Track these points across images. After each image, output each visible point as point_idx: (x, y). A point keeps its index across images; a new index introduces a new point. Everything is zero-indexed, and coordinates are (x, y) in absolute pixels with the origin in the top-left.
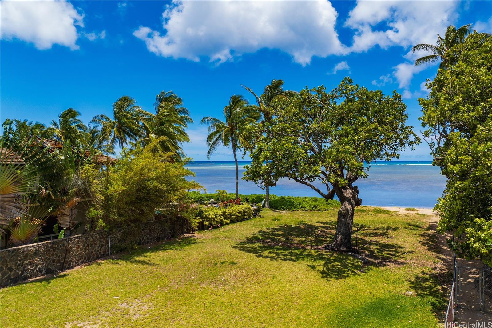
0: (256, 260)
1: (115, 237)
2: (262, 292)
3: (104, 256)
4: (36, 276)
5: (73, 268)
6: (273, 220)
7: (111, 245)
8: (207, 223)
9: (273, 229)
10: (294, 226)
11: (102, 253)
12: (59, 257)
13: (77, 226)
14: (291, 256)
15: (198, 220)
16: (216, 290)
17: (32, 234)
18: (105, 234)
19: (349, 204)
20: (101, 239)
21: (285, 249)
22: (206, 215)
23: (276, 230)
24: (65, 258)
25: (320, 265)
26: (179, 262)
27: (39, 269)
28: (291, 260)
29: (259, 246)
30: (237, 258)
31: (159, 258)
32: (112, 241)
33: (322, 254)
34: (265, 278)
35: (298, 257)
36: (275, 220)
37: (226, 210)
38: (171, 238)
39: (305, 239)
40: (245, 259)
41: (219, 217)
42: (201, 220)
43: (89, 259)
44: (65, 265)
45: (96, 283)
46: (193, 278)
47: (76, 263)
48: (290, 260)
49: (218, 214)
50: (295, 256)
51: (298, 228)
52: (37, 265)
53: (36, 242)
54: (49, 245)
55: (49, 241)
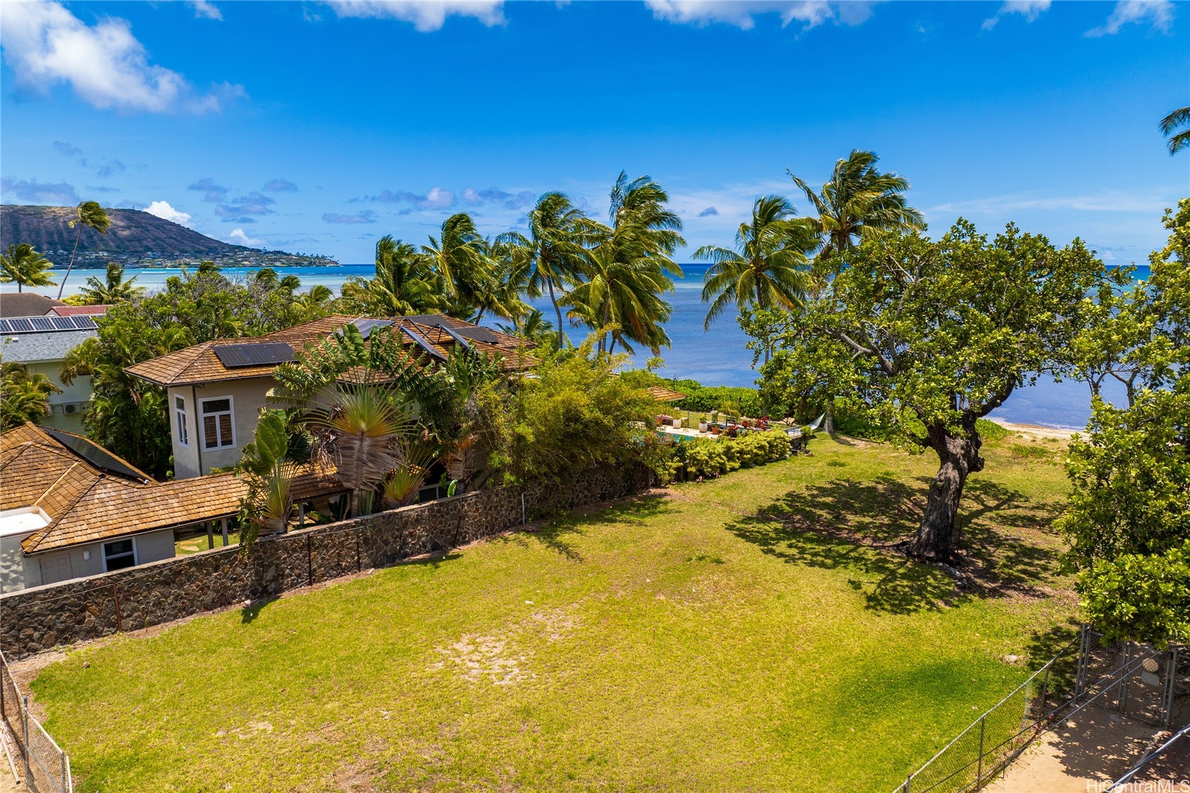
0: (760, 559)
1: (531, 494)
2: (751, 622)
3: (515, 525)
4: (419, 554)
5: (468, 542)
6: (830, 465)
7: (526, 508)
8: (693, 469)
9: (819, 489)
10: (865, 484)
11: (512, 520)
12: (450, 525)
13: (474, 476)
14: (826, 557)
15: (675, 464)
16: (678, 607)
17: (411, 491)
18: (517, 490)
19: (954, 469)
20: (510, 497)
21: (819, 541)
22: (691, 454)
23: (823, 491)
24: (458, 527)
25: (873, 583)
26: (631, 548)
27: (423, 543)
28: (823, 565)
29: (776, 529)
30: (728, 551)
31: (600, 536)
32: (527, 501)
33: (886, 561)
34: (765, 596)
35: (839, 561)
36: (835, 464)
37: (733, 444)
38: (625, 495)
39: (871, 520)
40: (743, 554)
41: (717, 458)
42: (682, 464)
43: (492, 530)
44: (459, 539)
45: (502, 575)
46: (648, 580)
47: (473, 535)
48: (820, 567)
49: (714, 453)
50: (833, 558)
51: (871, 490)
52: (420, 537)
53: (416, 503)
54: (436, 508)
55: (435, 502)
